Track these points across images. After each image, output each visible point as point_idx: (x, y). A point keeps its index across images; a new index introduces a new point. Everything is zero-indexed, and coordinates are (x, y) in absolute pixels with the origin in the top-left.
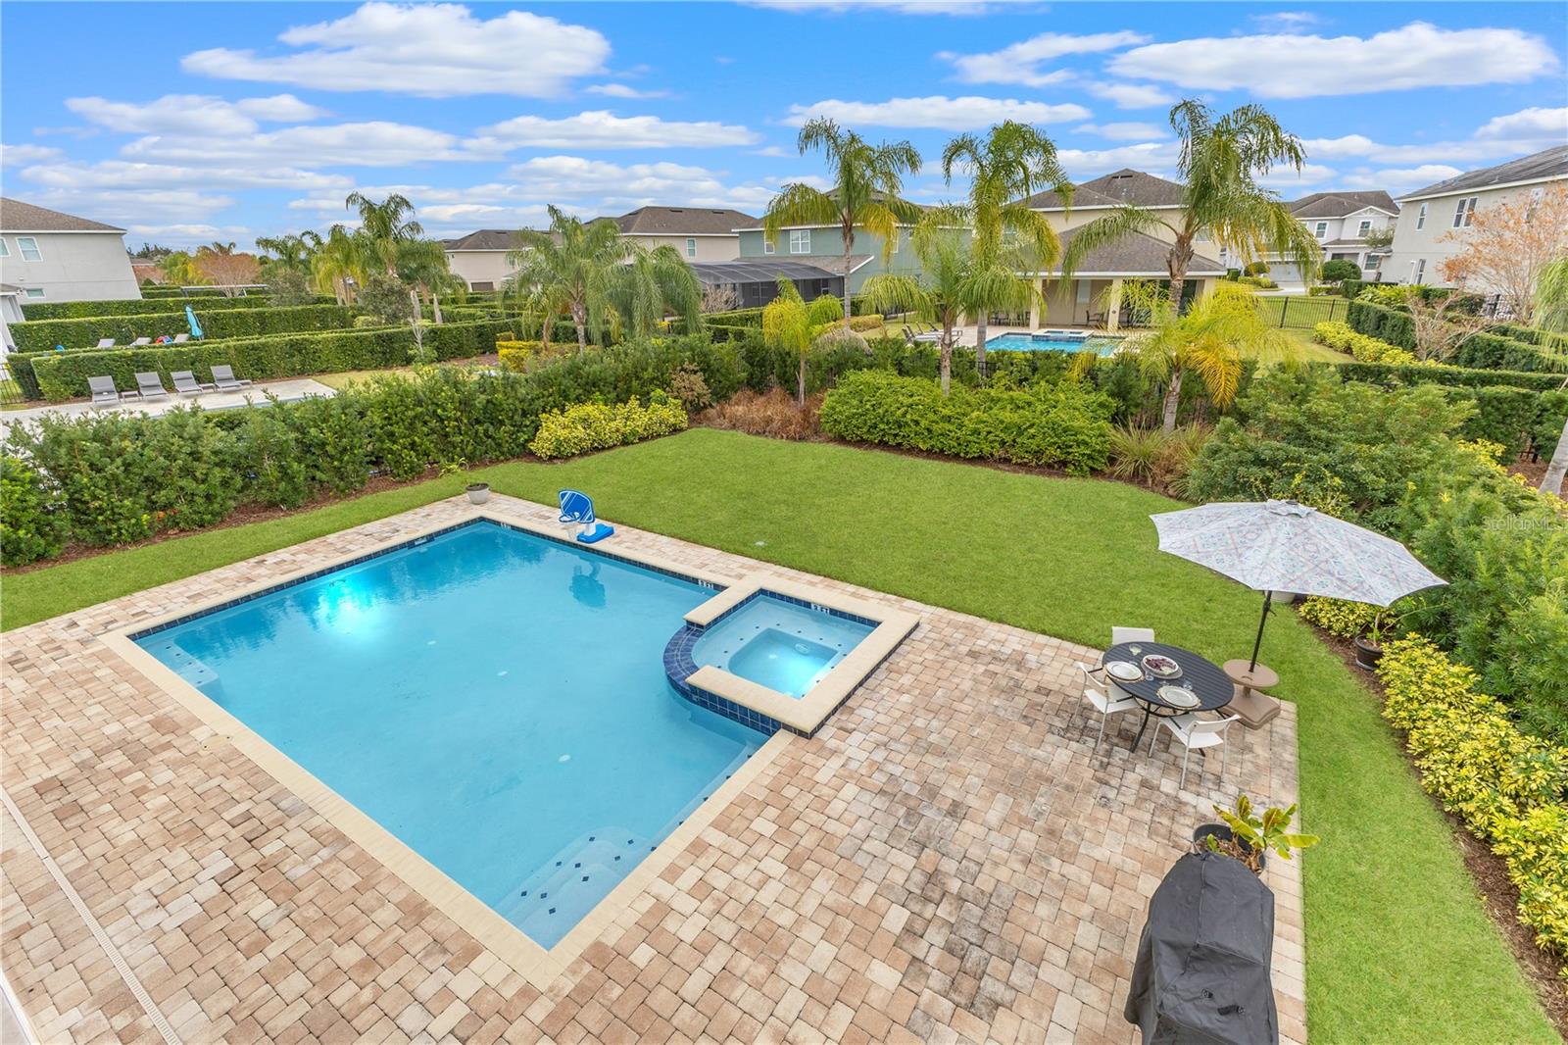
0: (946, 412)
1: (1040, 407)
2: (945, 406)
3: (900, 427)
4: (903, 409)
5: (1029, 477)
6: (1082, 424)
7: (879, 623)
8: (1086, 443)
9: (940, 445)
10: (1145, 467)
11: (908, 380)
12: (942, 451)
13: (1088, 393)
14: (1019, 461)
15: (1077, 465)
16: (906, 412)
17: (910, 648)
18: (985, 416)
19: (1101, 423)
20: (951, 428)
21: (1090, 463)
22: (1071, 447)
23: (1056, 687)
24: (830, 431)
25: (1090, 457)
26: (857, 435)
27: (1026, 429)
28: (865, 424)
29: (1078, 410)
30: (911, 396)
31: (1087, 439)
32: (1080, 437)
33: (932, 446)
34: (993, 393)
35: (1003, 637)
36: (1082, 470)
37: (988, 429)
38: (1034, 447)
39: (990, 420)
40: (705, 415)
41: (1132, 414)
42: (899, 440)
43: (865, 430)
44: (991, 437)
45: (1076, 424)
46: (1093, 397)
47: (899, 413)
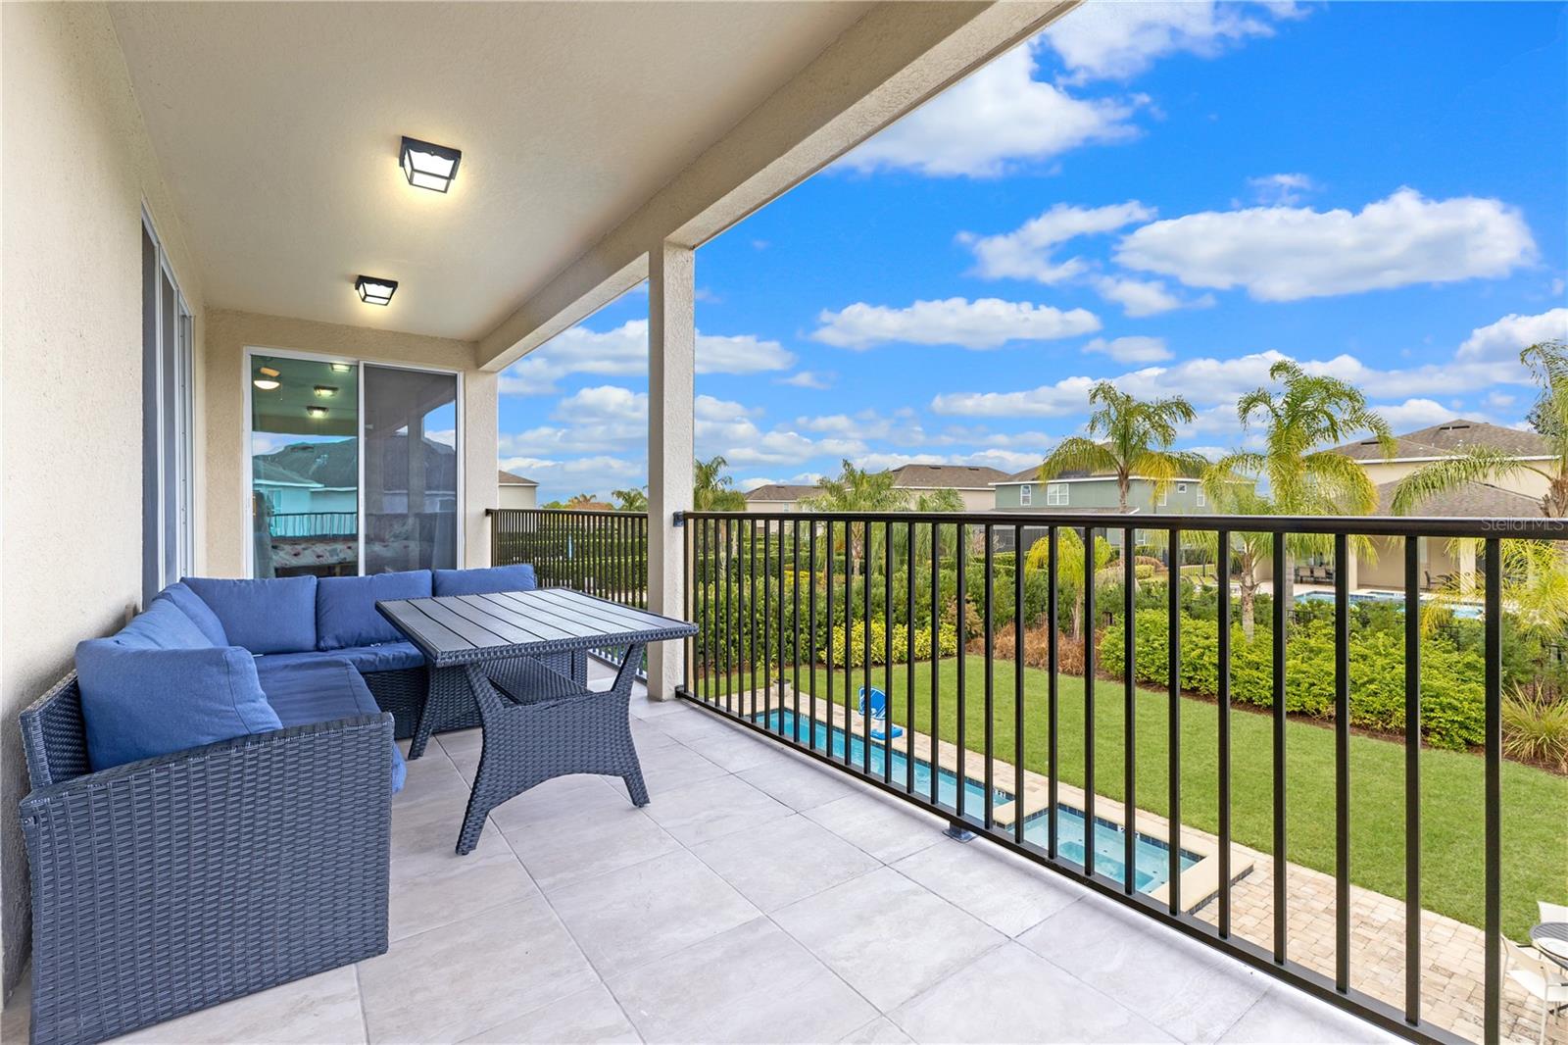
0: (1253, 657)
1: (1380, 661)
2: (1250, 652)
3: (1195, 669)
4: (1198, 652)
5: (1374, 742)
6: (1445, 685)
7: (1202, 858)
8: (1455, 709)
9: (1247, 694)
10: (1552, 747)
11: (1201, 623)
12: (1250, 700)
13: (1449, 652)
14: (1357, 722)
15: (1445, 735)
16: (1203, 654)
17: (1245, 891)
18: (1305, 667)
19: (1473, 685)
20: (1261, 675)
21: (1465, 733)
22: (1432, 710)
23: (1461, 971)
24: (1113, 668)
25: (1463, 726)
26: (1143, 675)
27: (1364, 684)
28: (1153, 664)
29: (1437, 669)
30: (1207, 638)
31: (1456, 703)
32: (1445, 700)
33: (1238, 694)
34: (1312, 642)
35: (1373, 903)
36: (1452, 741)
37: (1311, 680)
38: (1378, 706)
39: (1312, 671)
40: (975, 644)
41: (1520, 683)
42: (1195, 684)
43: (1153, 670)
44: (1315, 690)
45: (1436, 684)
46: (1455, 656)
47: (1194, 654)
